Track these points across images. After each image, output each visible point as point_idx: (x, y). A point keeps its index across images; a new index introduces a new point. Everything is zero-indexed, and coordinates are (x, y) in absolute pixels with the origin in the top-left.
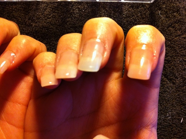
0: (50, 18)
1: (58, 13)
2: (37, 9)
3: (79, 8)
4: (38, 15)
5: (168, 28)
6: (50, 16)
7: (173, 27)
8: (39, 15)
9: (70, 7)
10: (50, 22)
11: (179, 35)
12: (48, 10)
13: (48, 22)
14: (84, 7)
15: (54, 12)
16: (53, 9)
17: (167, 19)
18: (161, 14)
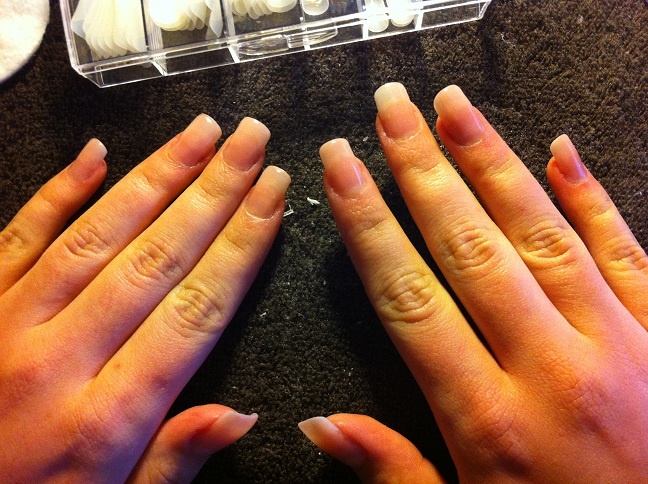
0: (270, 96)
1: (285, 82)
2: (237, 82)
3: (328, 62)
4: (241, 94)
5: (528, 63)
6: (268, 93)
7: (539, 60)
8: (245, 94)
9: (310, 64)
10: (271, 104)
11: (557, 74)
12: (262, 79)
13: (267, 106)
14: (340, 58)
15: (276, 82)
16: (272, 74)
17: (521, 46)
18: (506, 38)
